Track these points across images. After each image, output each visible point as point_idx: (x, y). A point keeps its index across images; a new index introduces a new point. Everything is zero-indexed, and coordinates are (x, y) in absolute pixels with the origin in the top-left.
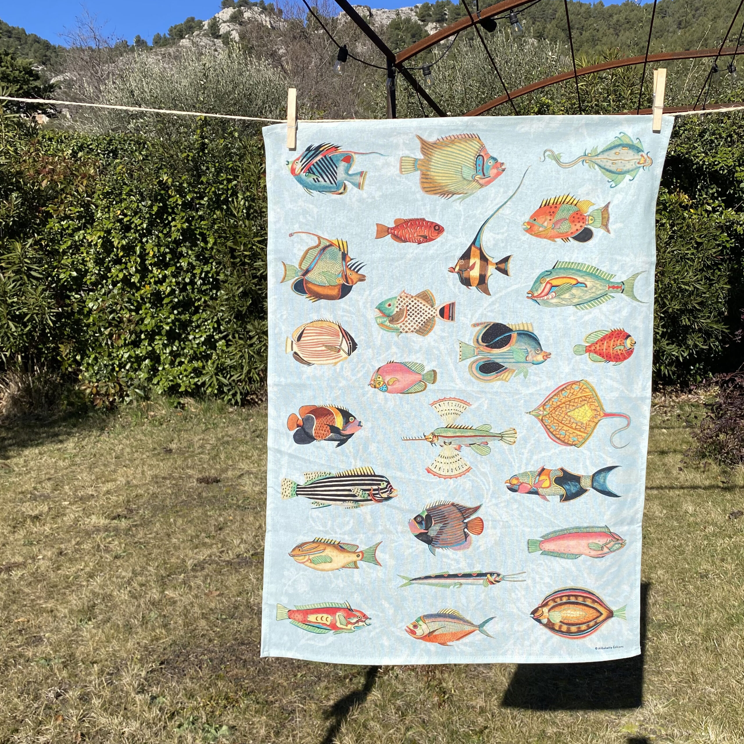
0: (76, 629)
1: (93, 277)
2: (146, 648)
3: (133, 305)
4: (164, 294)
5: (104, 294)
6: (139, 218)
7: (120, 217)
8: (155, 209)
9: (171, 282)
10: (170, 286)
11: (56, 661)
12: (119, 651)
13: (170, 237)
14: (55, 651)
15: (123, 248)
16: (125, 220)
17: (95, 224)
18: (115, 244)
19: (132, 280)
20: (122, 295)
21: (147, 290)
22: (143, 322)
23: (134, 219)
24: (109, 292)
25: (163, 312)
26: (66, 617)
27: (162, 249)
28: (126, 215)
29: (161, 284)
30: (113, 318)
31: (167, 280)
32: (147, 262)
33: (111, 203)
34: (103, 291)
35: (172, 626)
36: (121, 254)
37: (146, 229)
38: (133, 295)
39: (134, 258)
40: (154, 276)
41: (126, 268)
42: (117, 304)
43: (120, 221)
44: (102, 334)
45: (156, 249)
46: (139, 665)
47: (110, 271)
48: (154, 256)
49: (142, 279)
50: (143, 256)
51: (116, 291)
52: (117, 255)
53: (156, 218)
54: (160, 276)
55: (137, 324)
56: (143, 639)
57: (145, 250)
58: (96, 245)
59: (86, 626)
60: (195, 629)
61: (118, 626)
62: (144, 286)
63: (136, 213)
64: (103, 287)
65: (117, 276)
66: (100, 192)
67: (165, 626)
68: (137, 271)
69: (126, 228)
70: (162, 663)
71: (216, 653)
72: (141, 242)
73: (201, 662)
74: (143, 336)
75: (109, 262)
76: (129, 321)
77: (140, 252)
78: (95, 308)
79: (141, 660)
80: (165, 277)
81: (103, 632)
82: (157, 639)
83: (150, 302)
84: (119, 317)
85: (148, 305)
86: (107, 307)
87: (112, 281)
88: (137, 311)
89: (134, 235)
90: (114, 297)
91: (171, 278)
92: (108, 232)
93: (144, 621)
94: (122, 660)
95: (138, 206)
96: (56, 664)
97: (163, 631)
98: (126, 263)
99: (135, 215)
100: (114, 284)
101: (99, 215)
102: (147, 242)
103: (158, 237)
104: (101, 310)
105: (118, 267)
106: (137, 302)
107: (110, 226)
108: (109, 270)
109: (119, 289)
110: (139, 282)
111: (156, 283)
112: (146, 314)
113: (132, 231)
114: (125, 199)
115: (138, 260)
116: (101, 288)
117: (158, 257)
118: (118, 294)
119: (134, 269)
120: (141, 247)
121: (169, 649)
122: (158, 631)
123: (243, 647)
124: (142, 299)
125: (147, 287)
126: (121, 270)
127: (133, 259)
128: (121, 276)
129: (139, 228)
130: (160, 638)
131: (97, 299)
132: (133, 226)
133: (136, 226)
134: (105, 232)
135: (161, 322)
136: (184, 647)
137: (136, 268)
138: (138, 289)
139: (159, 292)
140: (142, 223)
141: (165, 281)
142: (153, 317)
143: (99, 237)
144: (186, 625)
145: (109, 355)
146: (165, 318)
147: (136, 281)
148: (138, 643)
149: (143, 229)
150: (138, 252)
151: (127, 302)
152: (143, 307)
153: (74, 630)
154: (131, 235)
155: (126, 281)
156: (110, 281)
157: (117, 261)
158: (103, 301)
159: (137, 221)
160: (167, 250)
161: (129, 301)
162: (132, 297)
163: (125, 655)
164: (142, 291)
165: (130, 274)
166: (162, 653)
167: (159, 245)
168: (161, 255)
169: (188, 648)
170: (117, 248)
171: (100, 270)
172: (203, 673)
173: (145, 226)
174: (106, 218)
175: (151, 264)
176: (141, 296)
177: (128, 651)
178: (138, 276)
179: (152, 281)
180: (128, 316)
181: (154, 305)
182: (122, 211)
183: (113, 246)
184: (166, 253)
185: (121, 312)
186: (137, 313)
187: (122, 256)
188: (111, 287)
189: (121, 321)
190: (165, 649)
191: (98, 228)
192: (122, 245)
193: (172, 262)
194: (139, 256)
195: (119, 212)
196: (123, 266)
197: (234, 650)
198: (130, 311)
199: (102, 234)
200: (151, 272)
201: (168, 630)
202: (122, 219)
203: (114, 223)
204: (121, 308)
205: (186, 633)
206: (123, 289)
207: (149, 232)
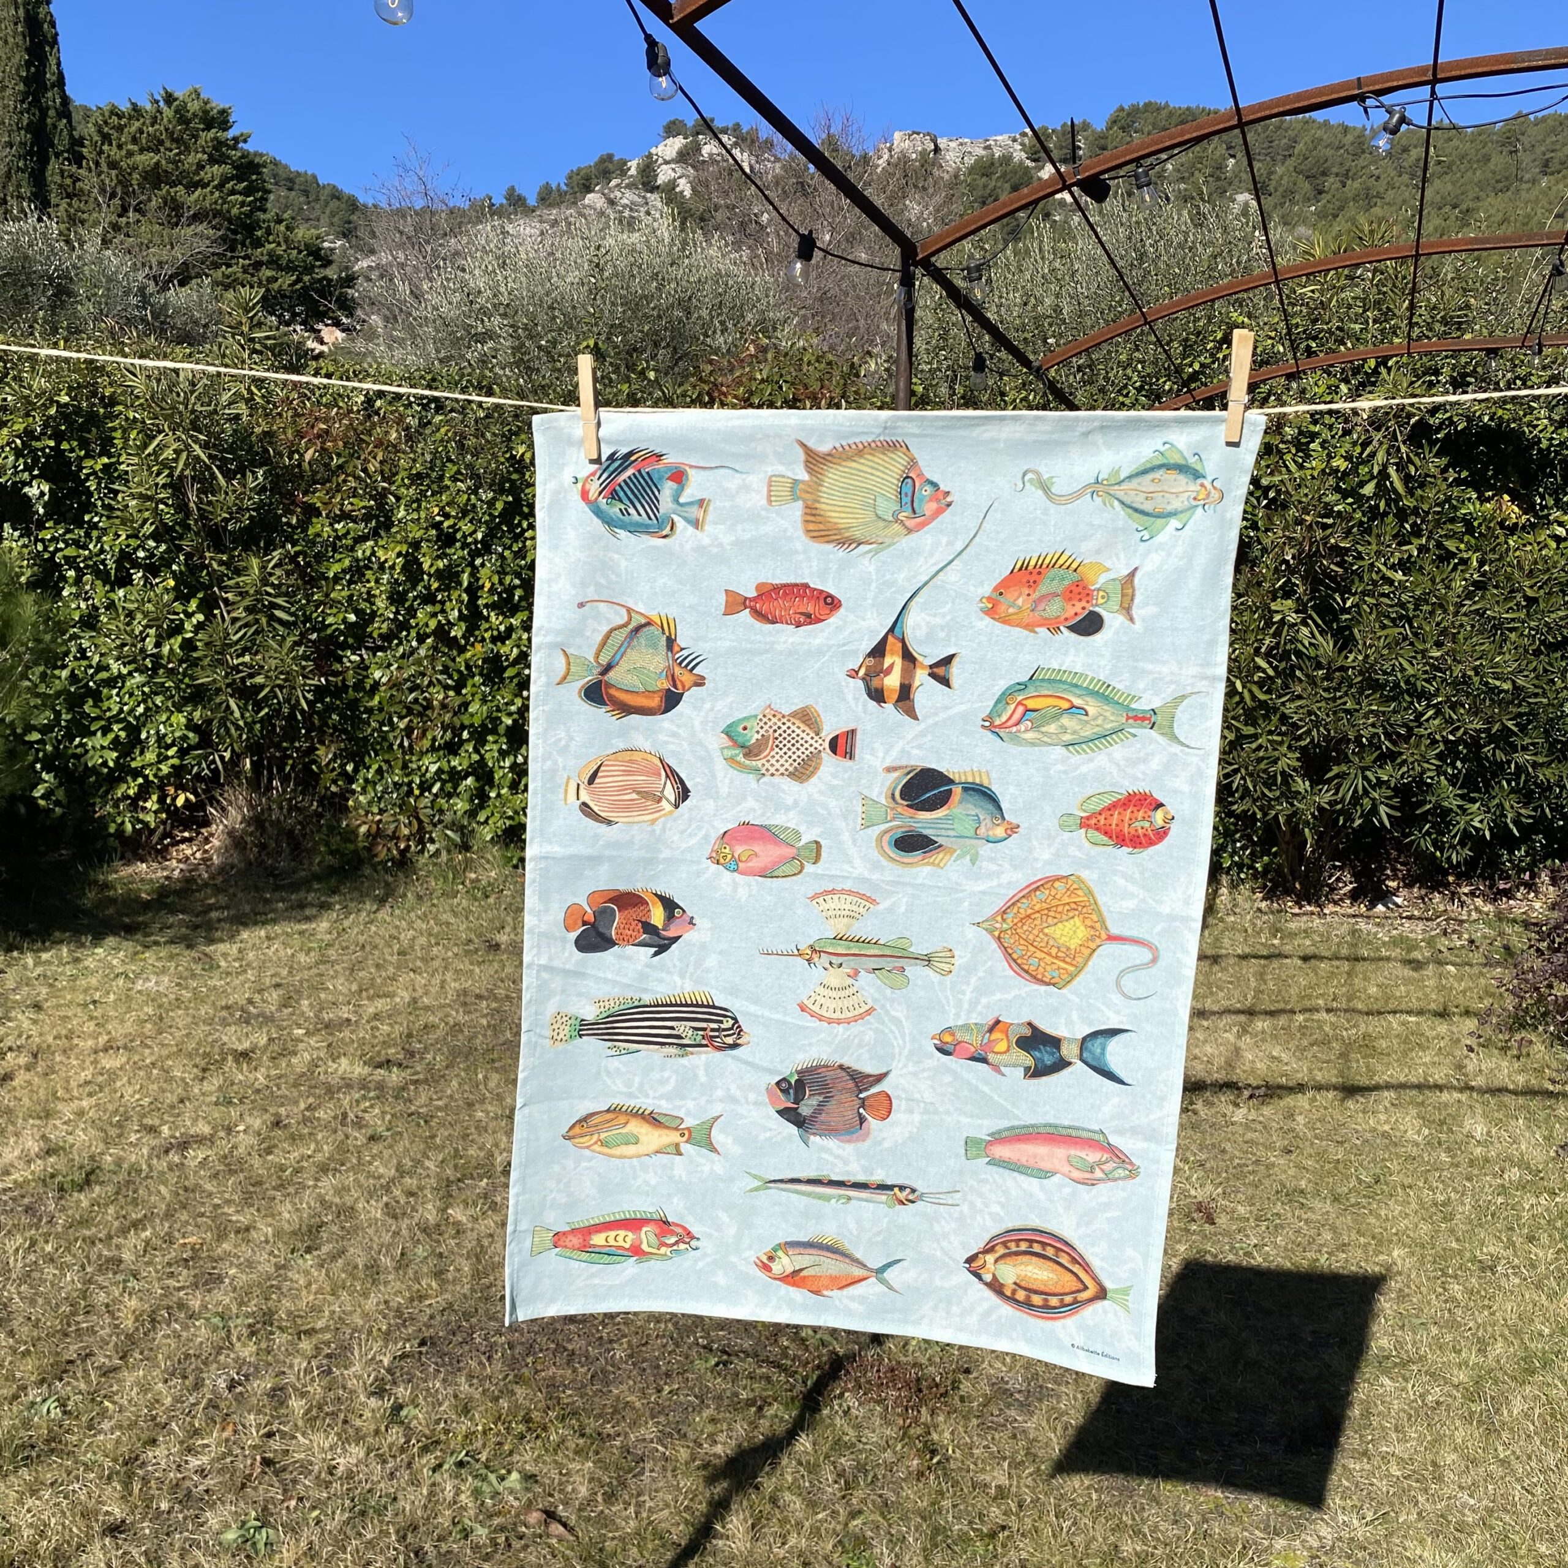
0: (284, 1267)
1: (385, 626)
2: (399, 1312)
3: (450, 677)
4: (507, 659)
5: (403, 656)
6: (471, 521)
7: (438, 518)
8: (500, 506)
9: (520, 639)
10: (518, 646)
11: (239, 1321)
12: (351, 1313)
13: (524, 558)
14: (241, 1304)
15: (439, 575)
16: (446, 524)
17: (394, 530)
18: (426, 566)
19: (453, 634)
20: (432, 659)
21: (476, 652)
22: (466, 709)
23: (460, 524)
24: (412, 653)
25: (503, 692)
26: (267, 1242)
27: (508, 579)
28: (447, 516)
29: (503, 643)
30: (416, 700)
31: (514, 636)
32: (480, 602)
33: (423, 493)
34: (401, 650)
35: (450, 1276)
36: (435, 585)
37: (482, 541)
38: (454, 660)
39: (457, 593)
40: (490, 628)
41: (443, 611)
42: (423, 675)
43: (437, 526)
44: (393, 727)
45: (496, 579)
46: (380, 1343)
47: (414, 617)
48: (492, 590)
49: (469, 632)
50: (473, 591)
51: (422, 652)
52: (428, 587)
53: (500, 523)
54: (502, 628)
55: (455, 714)
56: (395, 1294)
57: (478, 579)
58: (392, 567)
59: (300, 1261)
60: (491, 1285)
61: (356, 1267)
62: (473, 645)
63: (465, 512)
64: (400, 643)
65: (427, 625)
66: (403, 474)
67: (439, 1274)
68: (462, 617)
69: (447, 540)
70: (423, 1343)
71: (522, 1335)
72: (471, 564)
73: (492, 1347)
74: (465, 735)
75: (415, 598)
76: (444, 706)
77: (470, 583)
78: (384, 680)
79: (388, 1333)
80: (510, 629)
81: (327, 1275)
82: (421, 1298)
83: (481, 674)
84: (425, 699)
85: (477, 678)
86: (406, 680)
87: (418, 633)
88: (458, 688)
89: (460, 553)
90: (419, 662)
91: (520, 632)
92: (416, 545)
93: (403, 1262)
94: (355, 1330)
95: (469, 499)
96: (239, 1326)
97: (434, 1284)
98: (443, 603)
99: (464, 517)
100: (421, 639)
101: (402, 513)
102: (483, 565)
103: (502, 556)
104: (394, 684)
105: (429, 608)
106: (459, 672)
107: (418, 535)
108: (412, 612)
109: (428, 649)
110: (464, 637)
111: (494, 640)
112: (473, 695)
113: (458, 544)
114: (448, 487)
115: (465, 597)
116: (397, 645)
117: (500, 594)
118: (426, 657)
119: (456, 613)
120: (472, 575)
121: (438, 1318)
122: (423, 1283)
123: (572, 1327)
124: (468, 667)
125: (478, 646)
126: (434, 615)
127: (455, 595)
128: (433, 624)
129: (469, 540)
130: (426, 1297)
131: (389, 665)
132: (459, 536)
133: (465, 537)
134: (411, 545)
135: (499, 710)
136: (467, 1316)
137: (460, 611)
138: (462, 650)
139: (498, 656)
140: (475, 532)
141: (509, 637)
142: (484, 701)
143: (399, 554)
144: (477, 1275)
145: (405, 766)
146: (507, 704)
147: (459, 635)
148: (386, 1302)
149: (476, 542)
150: (465, 584)
151: (442, 672)
152: (470, 683)
153: (278, 1267)
154: (457, 553)
155: (441, 633)
156: (413, 633)
157: (429, 598)
158: (399, 668)
159: (466, 527)
160: (517, 582)
161: (446, 670)
162: (451, 664)
163: (360, 1322)
164: (468, 655)
165: (449, 622)
166: (425, 1325)
167: (502, 573)
168: (505, 591)
169: (474, 1320)
170: (430, 575)
171: (397, 613)
172: (496, 1368)
173: (480, 536)
174: (412, 521)
175: (486, 606)
176: (466, 662)
177: (365, 1315)
178: (463, 625)
179: (487, 635)
180: (441, 697)
181: (488, 680)
182: (442, 509)
183: (423, 573)
184: (515, 587)
185: (431, 690)
186: (458, 693)
187: (438, 590)
188: (414, 644)
189: (429, 706)
190: (432, 1317)
191: (399, 537)
192: (438, 570)
193: (524, 604)
194: (466, 591)
195: (436, 510)
196: (438, 607)
197: (555, 1330)
198: (447, 688)
199: (404, 548)
200: (487, 619)
201: (443, 1282)
202: (441, 523)
203: (427, 529)
204: (431, 684)
205: (473, 1290)
206: (435, 648)
207: (486, 548)
